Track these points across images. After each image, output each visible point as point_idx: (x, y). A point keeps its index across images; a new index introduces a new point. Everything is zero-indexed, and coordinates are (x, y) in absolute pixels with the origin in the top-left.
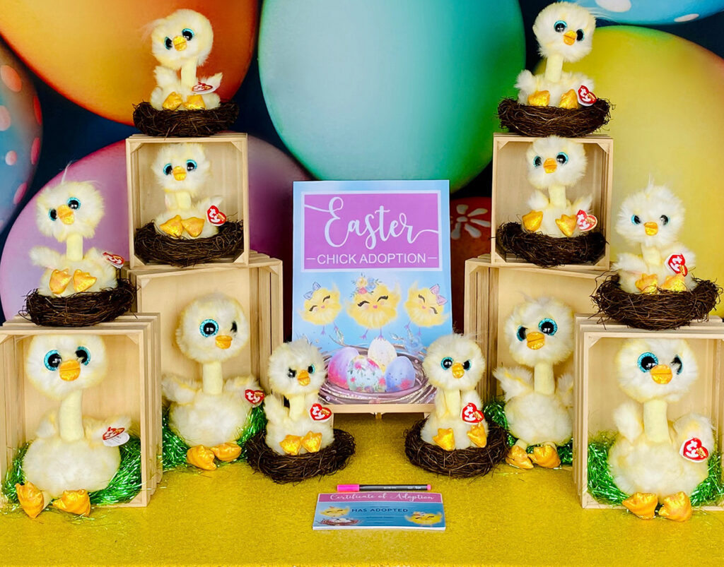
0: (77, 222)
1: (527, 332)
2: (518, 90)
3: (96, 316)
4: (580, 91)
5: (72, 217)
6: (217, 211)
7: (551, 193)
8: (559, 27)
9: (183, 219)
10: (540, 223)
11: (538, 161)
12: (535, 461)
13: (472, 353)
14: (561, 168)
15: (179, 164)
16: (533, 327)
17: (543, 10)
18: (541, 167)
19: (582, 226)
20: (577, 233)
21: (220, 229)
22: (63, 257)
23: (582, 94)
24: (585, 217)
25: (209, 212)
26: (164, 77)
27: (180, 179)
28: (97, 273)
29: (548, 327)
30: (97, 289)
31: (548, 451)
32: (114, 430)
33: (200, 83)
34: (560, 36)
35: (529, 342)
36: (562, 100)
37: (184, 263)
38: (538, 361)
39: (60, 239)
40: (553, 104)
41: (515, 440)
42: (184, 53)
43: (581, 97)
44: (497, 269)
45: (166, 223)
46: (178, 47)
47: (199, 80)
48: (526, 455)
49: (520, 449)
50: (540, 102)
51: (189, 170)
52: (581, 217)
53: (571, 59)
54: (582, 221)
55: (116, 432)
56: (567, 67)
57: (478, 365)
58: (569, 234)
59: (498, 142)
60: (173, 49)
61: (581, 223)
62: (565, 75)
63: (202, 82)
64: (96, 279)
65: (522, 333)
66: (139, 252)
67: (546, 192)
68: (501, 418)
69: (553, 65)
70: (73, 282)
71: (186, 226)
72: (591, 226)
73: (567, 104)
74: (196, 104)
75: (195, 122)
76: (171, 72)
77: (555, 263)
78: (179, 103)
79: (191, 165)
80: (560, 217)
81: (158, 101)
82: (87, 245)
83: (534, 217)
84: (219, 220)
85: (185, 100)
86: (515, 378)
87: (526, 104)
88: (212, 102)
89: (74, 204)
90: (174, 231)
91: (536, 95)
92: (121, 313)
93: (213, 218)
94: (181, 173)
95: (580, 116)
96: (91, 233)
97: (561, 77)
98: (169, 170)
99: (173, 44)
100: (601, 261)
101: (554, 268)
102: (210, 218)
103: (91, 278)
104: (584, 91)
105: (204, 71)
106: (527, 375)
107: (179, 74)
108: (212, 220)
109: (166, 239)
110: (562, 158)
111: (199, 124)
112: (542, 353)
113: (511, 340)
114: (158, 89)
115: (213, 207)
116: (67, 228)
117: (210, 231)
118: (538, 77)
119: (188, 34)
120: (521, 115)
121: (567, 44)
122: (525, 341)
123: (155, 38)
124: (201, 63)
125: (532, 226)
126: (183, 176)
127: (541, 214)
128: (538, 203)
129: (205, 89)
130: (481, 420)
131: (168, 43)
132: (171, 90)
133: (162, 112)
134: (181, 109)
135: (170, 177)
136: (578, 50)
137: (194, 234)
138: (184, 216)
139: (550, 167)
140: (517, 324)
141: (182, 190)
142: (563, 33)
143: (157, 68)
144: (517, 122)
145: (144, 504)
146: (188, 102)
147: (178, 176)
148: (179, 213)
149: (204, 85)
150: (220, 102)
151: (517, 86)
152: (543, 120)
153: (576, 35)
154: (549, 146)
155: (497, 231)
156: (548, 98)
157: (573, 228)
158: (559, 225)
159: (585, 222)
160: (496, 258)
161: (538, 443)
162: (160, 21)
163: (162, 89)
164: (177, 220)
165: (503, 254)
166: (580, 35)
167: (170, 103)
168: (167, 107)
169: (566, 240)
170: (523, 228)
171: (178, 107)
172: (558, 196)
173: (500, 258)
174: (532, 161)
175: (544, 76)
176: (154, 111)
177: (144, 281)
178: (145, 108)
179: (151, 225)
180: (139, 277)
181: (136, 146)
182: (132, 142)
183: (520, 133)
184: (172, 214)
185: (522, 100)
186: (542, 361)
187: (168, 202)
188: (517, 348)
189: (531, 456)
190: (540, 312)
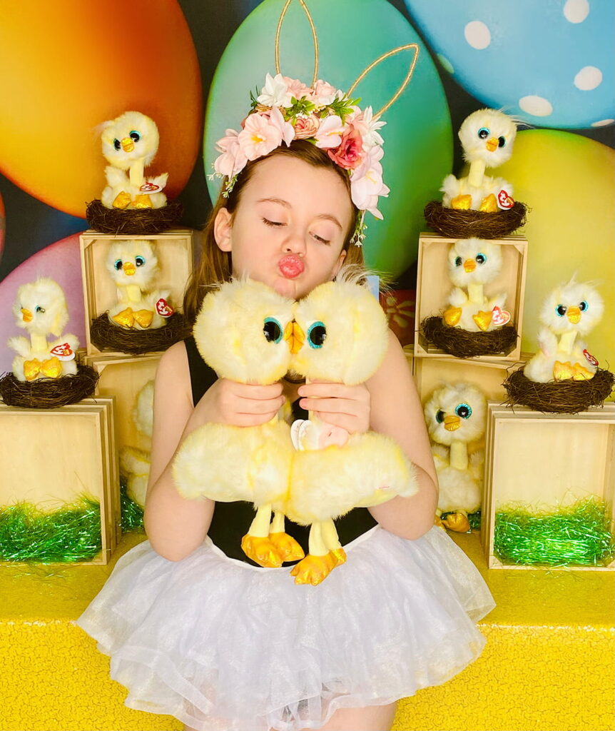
1: (445, 416)
2: (443, 194)
3: (58, 400)
4: (500, 196)
6: (165, 304)
7: (470, 291)
8: (483, 134)
9: (134, 311)
10: (458, 319)
11: (459, 261)
12: (448, 526)
14: (479, 268)
15: (129, 260)
16: (451, 411)
17: (469, 117)
18: (462, 267)
19: (496, 321)
20: (491, 328)
21: (169, 320)
23: (501, 199)
24: (500, 313)
25: (158, 304)
26: (114, 177)
27: (130, 275)
29: (463, 411)
31: (459, 518)
33: (147, 183)
34: (483, 143)
35: (446, 424)
36: (482, 204)
37: (136, 351)
38: (454, 440)
40: (474, 207)
42: (132, 155)
43: (500, 202)
44: (420, 359)
45: (118, 315)
46: (126, 149)
47: (147, 180)
48: (440, 522)
50: (462, 206)
51: (138, 266)
52: (496, 313)
53: (493, 165)
54: (497, 316)
56: (489, 172)
58: (485, 329)
59: (423, 243)
60: (121, 151)
61: (496, 319)
62: (488, 180)
63: (150, 182)
65: (440, 416)
66: (95, 340)
67: (465, 290)
69: (476, 170)
71: (137, 318)
72: (505, 321)
73: (487, 208)
74: (144, 204)
75: (143, 221)
76: (120, 172)
77: (472, 355)
78: (128, 202)
79: (140, 261)
80: (477, 313)
81: (108, 200)
83: (453, 314)
84: (167, 312)
85: (133, 199)
86: (433, 454)
87: (449, 207)
88: (159, 201)
90: (125, 322)
91: (459, 199)
93: (162, 311)
94: (131, 267)
95: (498, 220)
97: (483, 182)
98: (119, 265)
99: (121, 146)
100: (512, 353)
101: (470, 358)
102: (159, 310)
104: (503, 195)
105: (150, 172)
106: (444, 453)
107: (127, 173)
108: (161, 312)
109: (118, 330)
110: (481, 259)
111: (147, 223)
112: (457, 434)
113: (430, 421)
114: (107, 188)
115: (161, 300)
117: (159, 322)
118: (462, 181)
119: (135, 136)
120: (444, 218)
121: (490, 150)
122: (443, 424)
123: (104, 139)
124: (148, 163)
125: (452, 320)
126: (132, 271)
127: (460, 310)
128: (458, 299)
129: (152, 190)
131: (117, 144)
132: (120, 189)
133: (112, 210)
134: (130, 208)
135: (121, 272)
136: (498, 156)
137: (144, 325)
138: (136, 308)
139: (470, 266)
140: (436, 408)
141: (132, 284)
142: (486, 140)
143: (108, 168)
144: (441, 225)
145: (104, 562)
146: (136, 202)
147: (128, 271)
148: (130, 305)
149: (151, 185)
150: (167, 201)
151: (442, 190)
152: (464, 223)
153: (498, 142)
154: (470, 247)
155: (422, 325)
156: (470, 202)
157: (488, 324)
158: (476, 321)
159: (499, 318)
160: (419, 350)
161: (452, 510)
162: (110, 123)
163: (112, 188)
164: (130, 311)
165: (425, 345)
166: (502, 142)
167: (119, 202)
168: (118, 205)
169: (481, 335)
170: (443, 322)
171: (127, 206)
172: (476, 293)
173: (422, 349)
174: (453, 261)
175: (467, 180)
176: (104, 209)
177: (100, 367)
178: (96, 206)
179: (105, 316)
180: (95, 363)
181: (89, 242)
182: (85, 239)
183: (443, 235)
184: (123, 307)
185: (446, 202)
186: (457, 441)
187: (120, 295)
188: (435, 429)
189: (445, 522)
190: (456, 398)
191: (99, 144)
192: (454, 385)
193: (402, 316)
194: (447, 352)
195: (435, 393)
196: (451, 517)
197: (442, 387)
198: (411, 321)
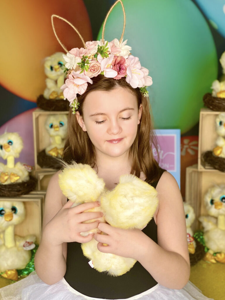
0: (12, 151)
1: (214, 202)
2: (212, 90)
3: (20, 193)
5: (9, 149)
9: (58, 148)
10: (221, 152)
11: (221, 123)
12: (217, 259)
13: (189, 211)
16: (217, 199)
18: (222, 126)
22: (6, 166)
26: (50, 84)
27: (57, 131)
28: (20, 174)
29: (224, 199)
30: (20, 181)
31: (223, 256)
32: (28, 242)
35: (215, 206)
39: (5, 158)
41: (208, 249)
42: (59, 73)
44: (201, 173)
45: (51, 150)
46: (56, 70)
48: (213, 257)
49: (210, 254)
50: (222, 96)
51: (60, 126)
55: (30, 244)
57: (192, 216)
59: (202, 115)
64: (20, 176)
65: (212, 202)
66: (39, 163)
68: (202, 239)
70: (10, 178)
71: (60, 152)
75: (63, 105)
76: (53, 81)
78: (57, 96)
79: (61, 124)
81: (47, 95)
82: (16, 161)
83: (218, 149)
85: (59, 94)
86: (209, 221)
87: (216, 96)
89: (10, 143)
90: (54, 154)
91: (221, 92)
92: (32, 191)
94: (57, 127)
96: (18, 156)
98: (52, 126)
99: (54, 69)
103: (18, 176)
106: (214, 221)
107: (56, 82)
109: (50, 158)
111: (65, 106)
113: (207, 204)
114: (47, 89)
116: (7, 154)
118: (222, 84)
119: (60, 64)
120: (213, 102)
122: (213, 206)
123: (46, 65)
125: (218, 153)
126: (58, 129)
127: (222, 148)
128: (221, 142)
130: (192, 241)
131: (52, 68)
132: (53, 90)
134: (57, 99)
135: (52, 129)
140: (210, 198)
141: (57, 135)
143: (47, 79)
144: (212, 105)
146: (60, 96)
147: (56, 129)
148: (56, 145)
151: (212, 88)
152: (223, 105)
155: (202, 155)
160: (200, 167)
161: (219, 251)
162: (49, 58)
163: (49, 89)
164: (56, 149)
165: (203, 165)
168: (51, 97)
170: (213, 154)
173: (202, 167)
174: (218, 123)
177: (41, 176)
178: (41, 98)
179: (44, 151)
180: (39, 174)
181: (37, 115)
182: (36, 113)
183: (213, 110)
184: (53, 146)
185: (214, 94)
186: (221, 215)
187: (52, 141)
188: (210, 208)
189: (216, 258)
190: (220, 192)
191: (43, 68)
192: (219, 185)
193: (193, 149)
194: (215, 169)
195: (209, 190)
196: (219, 255)
197: (213, 187)
198: (197, 152)
